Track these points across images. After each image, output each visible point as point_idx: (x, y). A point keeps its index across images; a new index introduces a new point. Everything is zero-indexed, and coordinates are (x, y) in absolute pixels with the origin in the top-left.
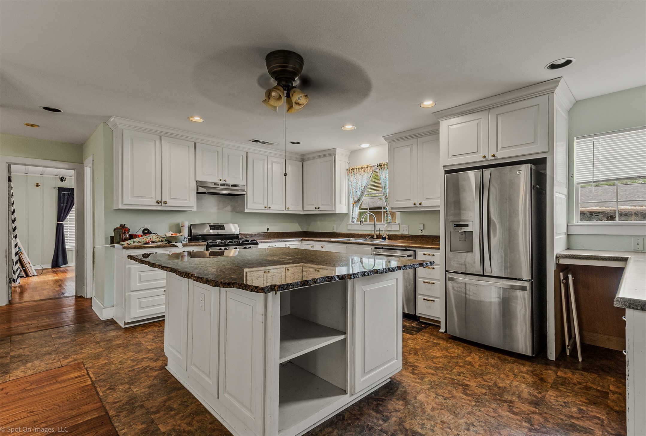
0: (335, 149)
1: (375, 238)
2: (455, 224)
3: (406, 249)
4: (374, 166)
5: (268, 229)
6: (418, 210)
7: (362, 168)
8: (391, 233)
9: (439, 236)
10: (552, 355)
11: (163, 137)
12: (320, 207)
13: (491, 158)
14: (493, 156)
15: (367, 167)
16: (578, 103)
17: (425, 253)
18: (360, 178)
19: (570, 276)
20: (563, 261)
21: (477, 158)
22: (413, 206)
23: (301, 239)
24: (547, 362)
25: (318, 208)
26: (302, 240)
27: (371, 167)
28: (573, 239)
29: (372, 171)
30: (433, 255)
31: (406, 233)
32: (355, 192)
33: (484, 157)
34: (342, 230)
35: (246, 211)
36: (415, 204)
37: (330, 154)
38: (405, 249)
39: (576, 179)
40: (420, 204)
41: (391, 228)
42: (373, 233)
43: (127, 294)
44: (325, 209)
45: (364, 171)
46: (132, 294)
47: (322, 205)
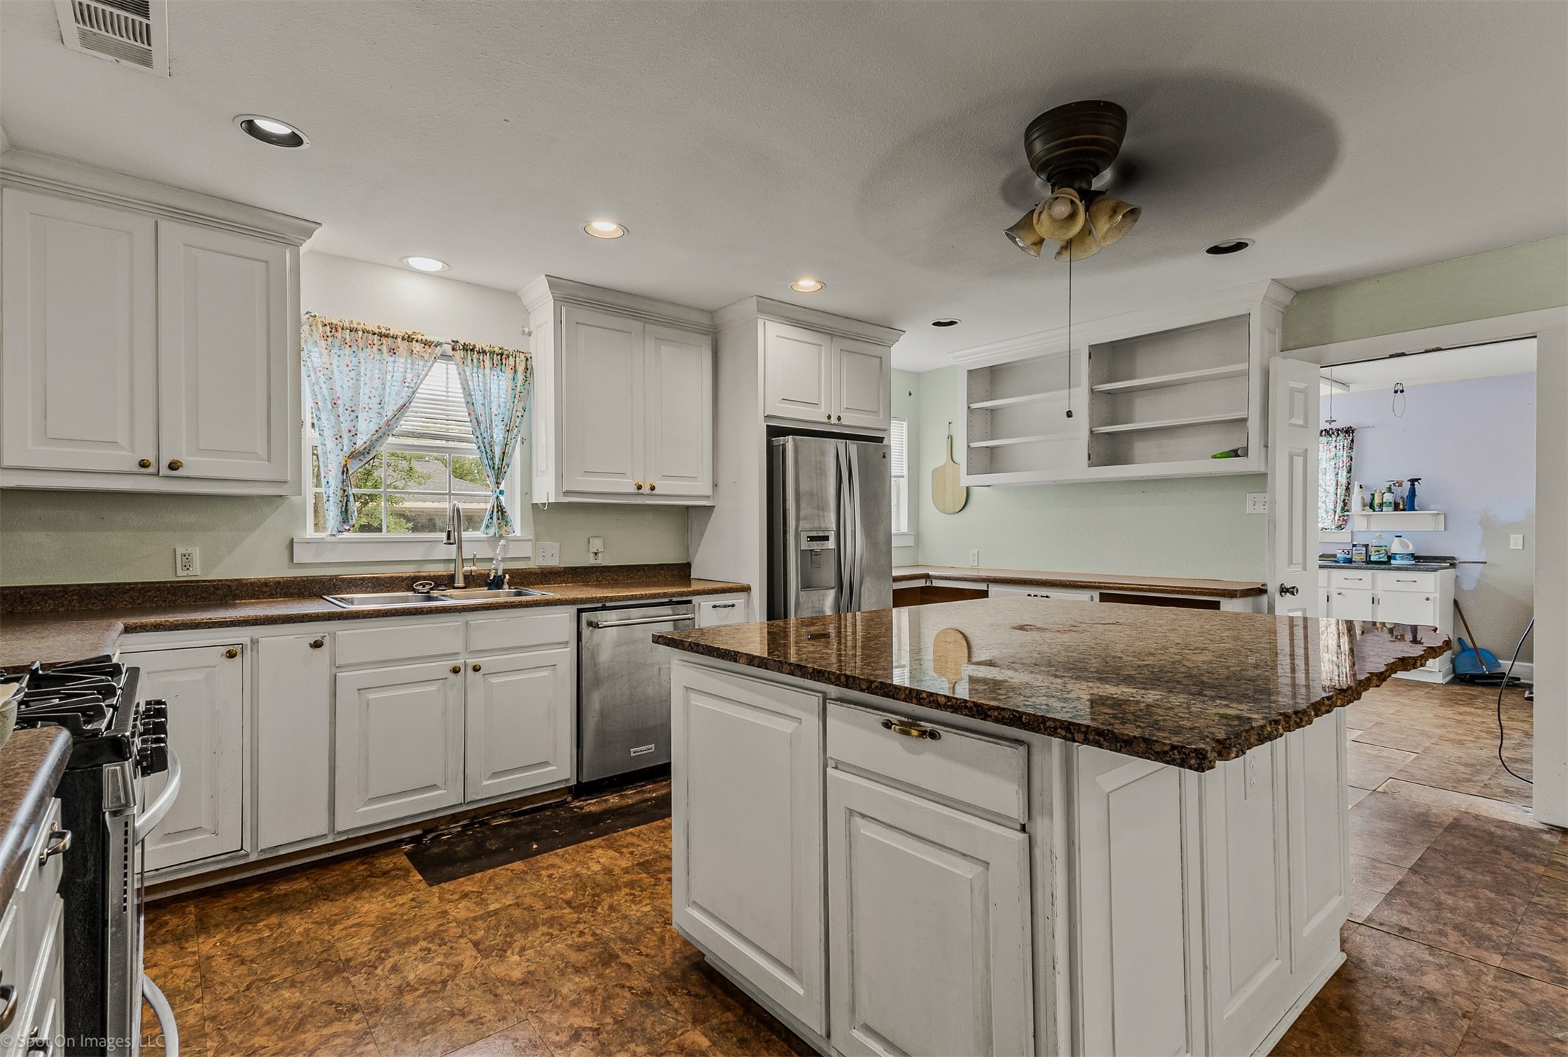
1: (462, 585)
2: (808, 537)
3: (671, 601)
4: (439, 344)
6: (639, 502)
7: (383, 336)
12: (183, 458)
13: (836, 421)
14: (839, 418)
15: (408, 339)
17: (717, 603)
18: (371, 368)
21: (817, 416)
22: (633, 490)
25: (171, 466)
27: (426, 341)
29: (427, 356)
30: (733, 606)
32: (345, 418)
33: (829, 418)
36: (639, 487)
37: (272, 233)
38: (667, 600)
40: (653, 488)
45: (392, 349)
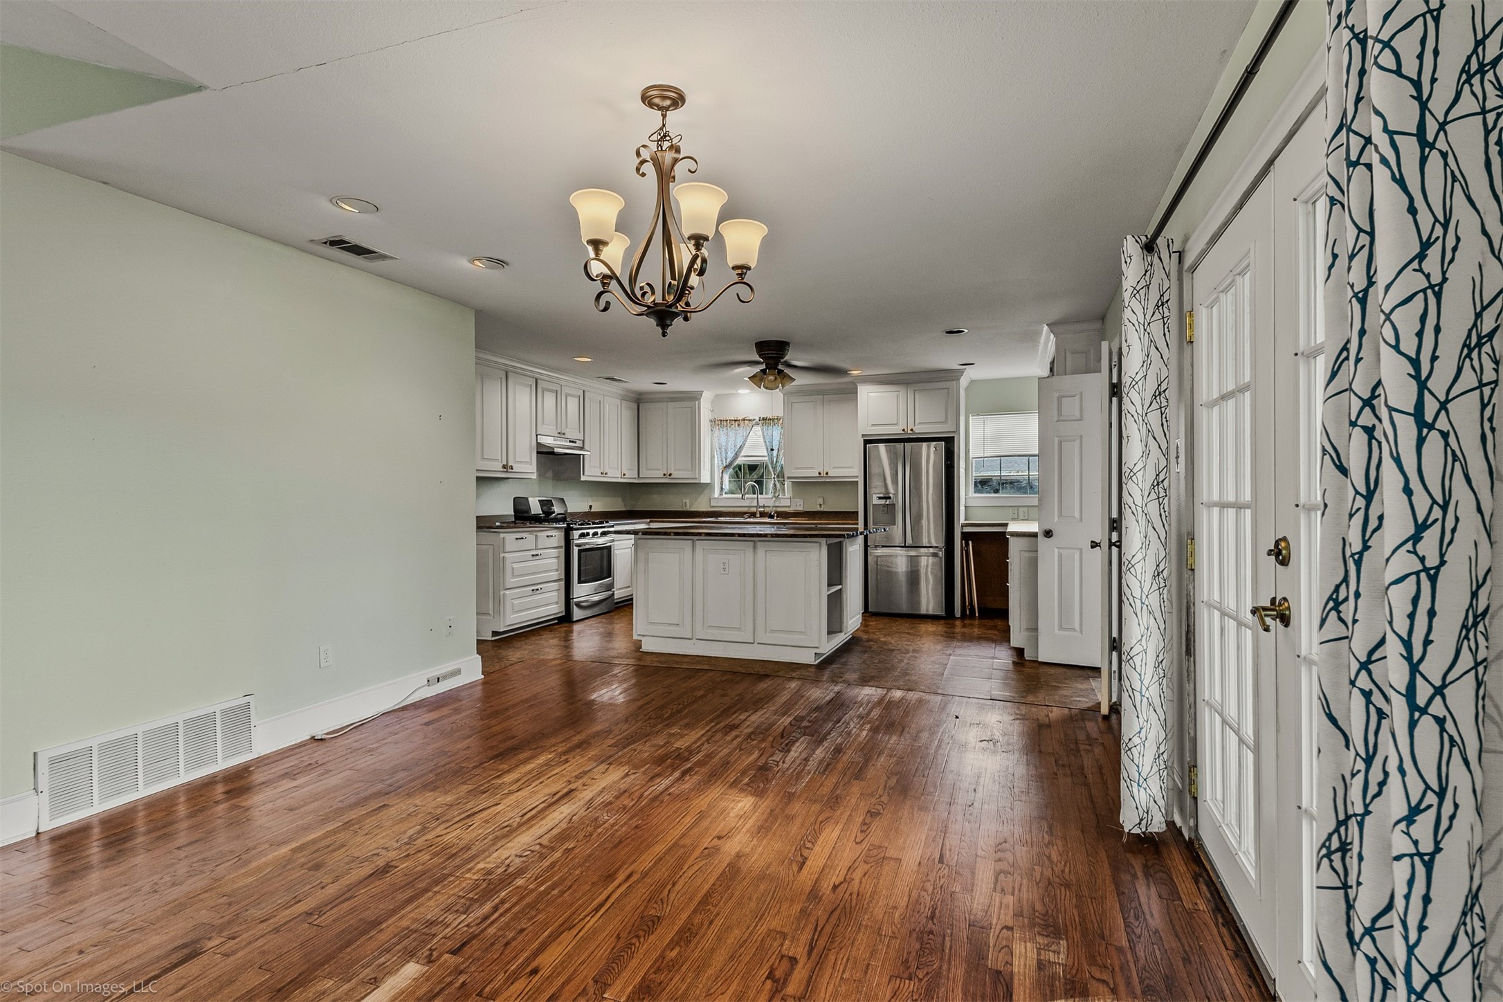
0: (701, 393)
1: (758, 516)
2: (877, 497)
4: (755, 420)
5: (591, 507)
6: (822, 481)
7: (736, 421)
8: (779, 509)
9: (857, 512)
10: (958, 613)
11: (510, 374)
12: (673, 472)
13: (909, 432)
14: (912, 430)
15: (744, 420)
16: (972, 382)
18: (731, 434)
19: (970, 542)
20: (967, 530)
21: (895, 431)
22: (818, 475)
23: (649, 520)
24: (954, 618)
25: (670, 475)
26: (651, 522)
27: (750, 420)
28: (971, 510)
29: (751, 426)
31: (800, 508)
32: (723, 453)
33: (904, 430)
34: (702, 506)
35: (583, 478)
36: (820, 473)
37: (692, 398)
39: (971, 455)
40: (827, 474)
41: (780, 503)
42: (754, 510)
43: (502, 593)
44: (680, 475)
45: (739, 425)
46: (507, 592)
47: (676, 470)
